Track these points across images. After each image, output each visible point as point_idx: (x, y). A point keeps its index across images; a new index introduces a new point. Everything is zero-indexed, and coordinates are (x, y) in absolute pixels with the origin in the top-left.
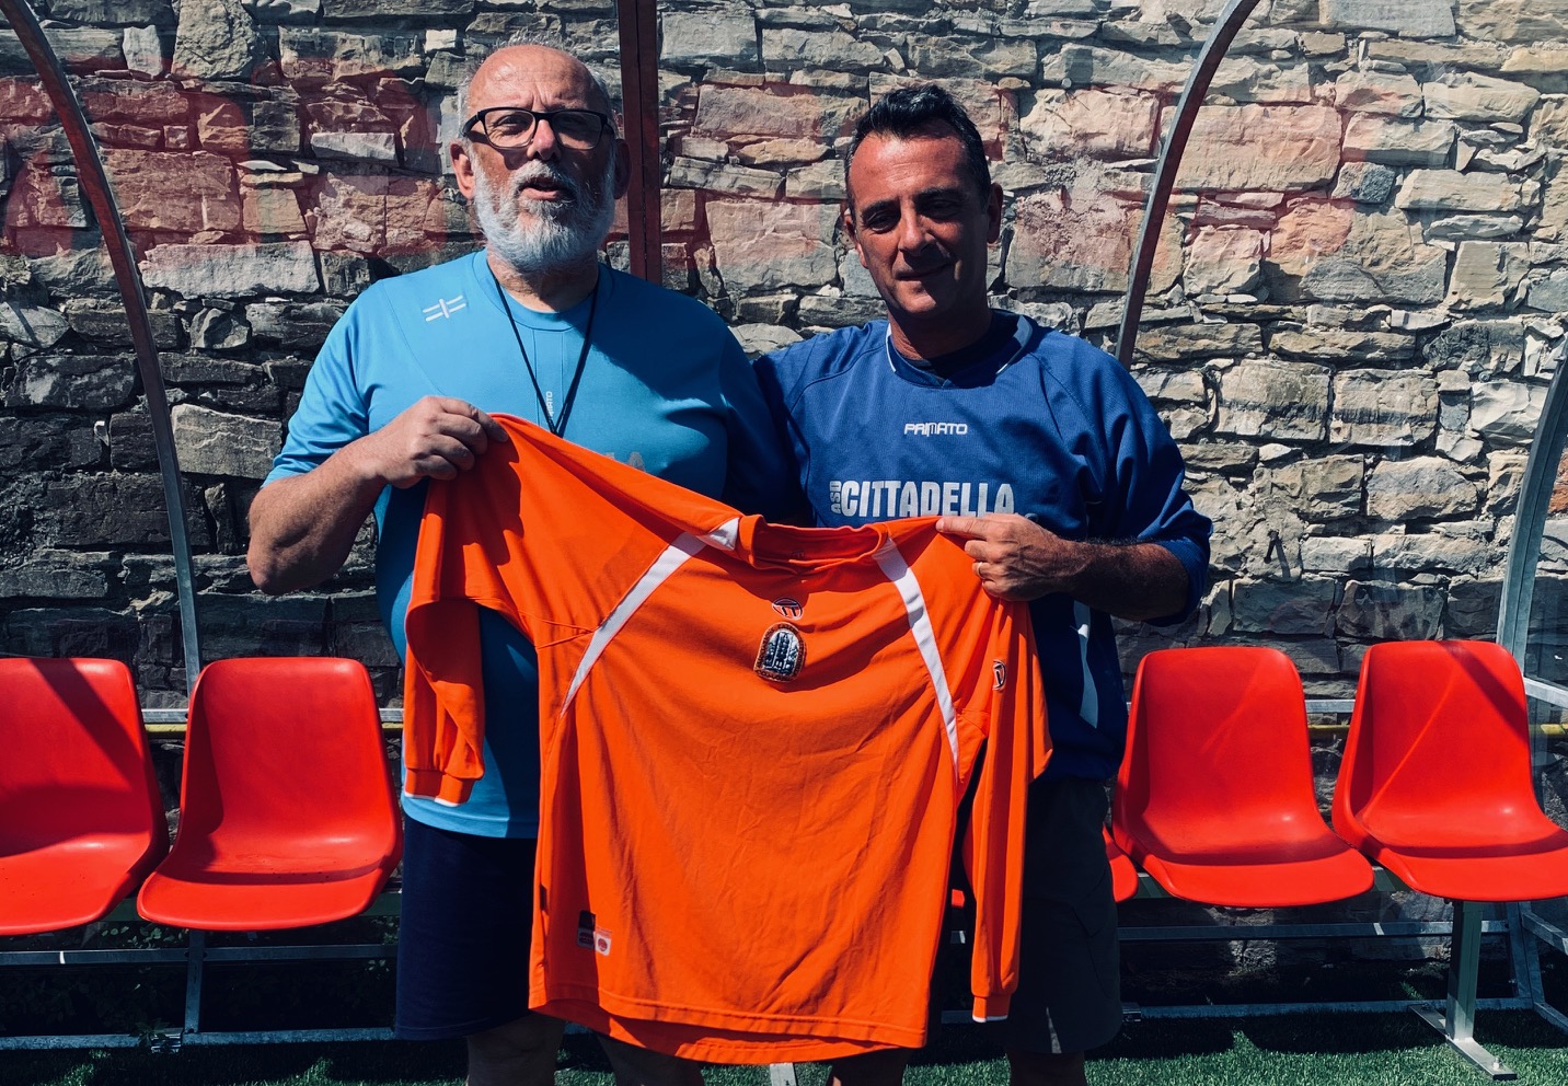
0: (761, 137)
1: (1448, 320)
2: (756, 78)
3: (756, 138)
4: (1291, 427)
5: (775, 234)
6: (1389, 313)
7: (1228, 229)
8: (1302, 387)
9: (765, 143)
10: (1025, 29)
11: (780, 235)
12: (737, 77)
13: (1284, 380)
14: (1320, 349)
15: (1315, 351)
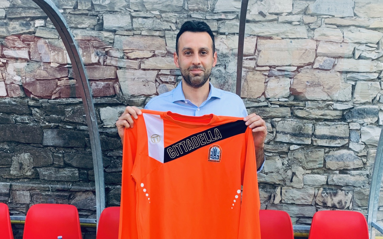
0: (133, 50)
1: (353, 107)
2: (131, 33)
3: (131, 51)
4: (300, 140)
5: (137, 80)
6: (333, 104)
7: (279, 78)
8: (303, 127)
9: (134, 52)
10: (213, 17)
11: (139, 80)
12: (126, 33)
13: (297, 125)
14: (309, 116)
15: (308, 116)
